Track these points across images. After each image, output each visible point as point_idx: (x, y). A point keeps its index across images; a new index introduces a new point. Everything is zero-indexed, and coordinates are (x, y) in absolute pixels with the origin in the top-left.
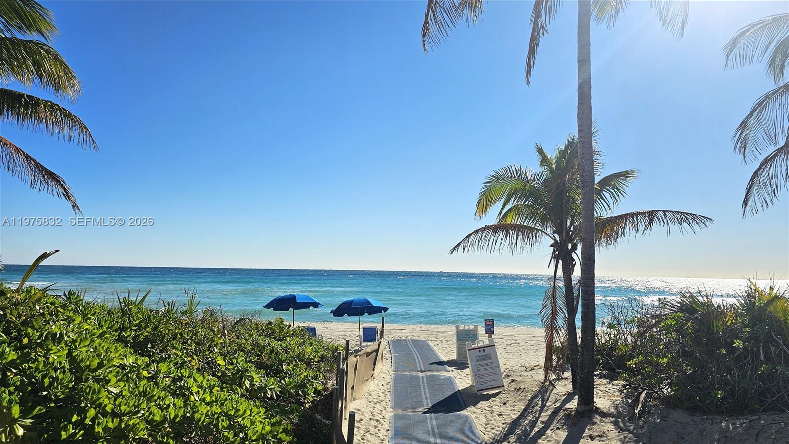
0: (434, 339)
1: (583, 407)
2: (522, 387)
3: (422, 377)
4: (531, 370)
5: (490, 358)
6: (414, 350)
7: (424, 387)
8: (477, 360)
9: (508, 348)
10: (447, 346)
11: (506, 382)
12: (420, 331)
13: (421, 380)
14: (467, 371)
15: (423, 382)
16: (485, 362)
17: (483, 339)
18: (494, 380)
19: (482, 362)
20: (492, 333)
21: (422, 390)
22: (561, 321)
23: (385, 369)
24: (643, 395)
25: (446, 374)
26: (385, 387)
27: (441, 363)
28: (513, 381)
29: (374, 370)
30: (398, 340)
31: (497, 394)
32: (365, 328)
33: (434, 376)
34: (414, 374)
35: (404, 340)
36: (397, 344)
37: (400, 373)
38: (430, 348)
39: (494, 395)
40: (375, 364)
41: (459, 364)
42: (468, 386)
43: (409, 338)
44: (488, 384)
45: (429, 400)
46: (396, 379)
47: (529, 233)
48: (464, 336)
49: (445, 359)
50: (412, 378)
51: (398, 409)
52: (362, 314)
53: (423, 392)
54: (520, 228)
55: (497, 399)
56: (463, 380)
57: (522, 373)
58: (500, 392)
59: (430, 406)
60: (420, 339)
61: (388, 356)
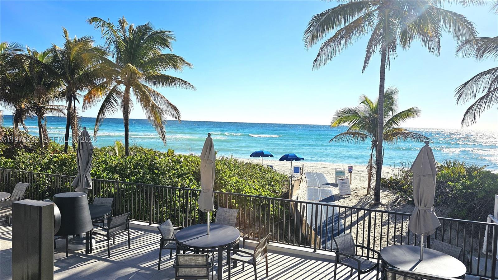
0: (326, 172)
1: (376, 202)
2: (358, 195)
3: (319, 189)
4: (364, 189)
5: (346, 183)
6: (316, 178)
7: (320, 193)
8: (341, 184)
9: (362, 178)
10: (332, 177)
11: (352, 193)
12: (320, 168)
13: (318, 190)
14: (338, 188)
15: (319, 191)
16: (344, 185)
17: (347, 174)
18: (347, 192)
19: (343, 185)
20: (352, 172)
21: (319, 194)
22: (374, 172)
23: (304, 185)
24: (400, 199)
25: (329, 189)
26: (304, 192)
27: (328, 184)
28: (355, 192)
29: (300, 186)
30: (309, 173)
31: (348, 197)
32: (294, 167)
33: (324, 189)
34: (316, 188)
35: (312, 173)
36: (309, 174)
37: (310, 187)
38: (324, 177)
39: (347, 197)
40: (300, 184)
41: (335, 185)
42: (337, 194)
43: (314, 172)
44: (345, 193)
45: (321, 198)
46: (308, 189)
47: (363, 136)
48: (338, 173)
49: (330, 183)
50: (315, 189)
51: (309, 200)
52: (293, 160)
53: (319, 195)
54: (359, 134)
55: (348, 199)
56: (335, 191)
57: (360, 190)
58: (349, 196)
59: (321, 199)
60: (319, 172)
61: (305, 180)
